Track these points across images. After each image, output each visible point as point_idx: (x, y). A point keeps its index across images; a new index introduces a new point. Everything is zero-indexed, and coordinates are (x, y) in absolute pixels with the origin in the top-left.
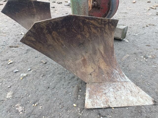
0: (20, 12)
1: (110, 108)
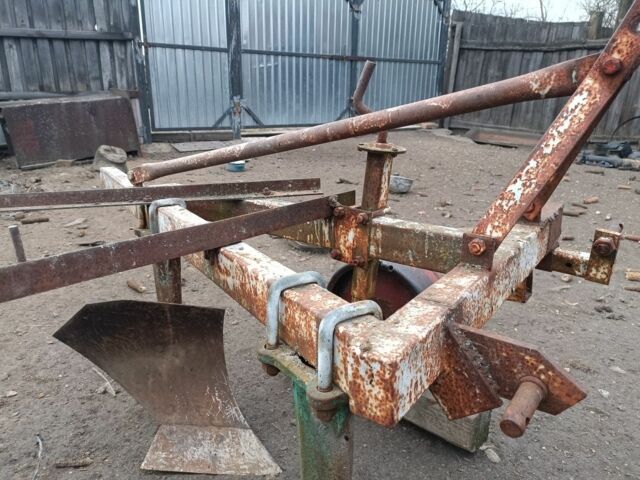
0: (117, 336)
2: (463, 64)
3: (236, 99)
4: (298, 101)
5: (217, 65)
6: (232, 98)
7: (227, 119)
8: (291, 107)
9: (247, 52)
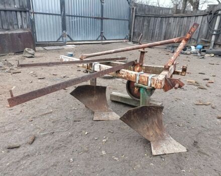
1: (165, 154)
2: (136, 20)
3: (64, 32)
4: (84, 32)
5: (57, 20)
6: (63, 31)
7: (61, 38)
8: (82, 34)
9: (67, 15)
